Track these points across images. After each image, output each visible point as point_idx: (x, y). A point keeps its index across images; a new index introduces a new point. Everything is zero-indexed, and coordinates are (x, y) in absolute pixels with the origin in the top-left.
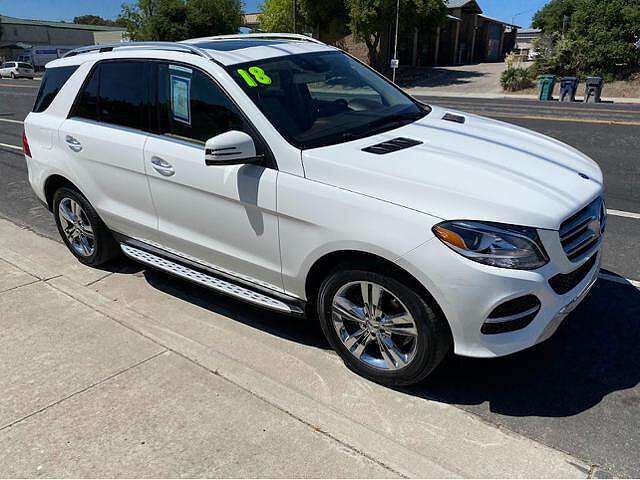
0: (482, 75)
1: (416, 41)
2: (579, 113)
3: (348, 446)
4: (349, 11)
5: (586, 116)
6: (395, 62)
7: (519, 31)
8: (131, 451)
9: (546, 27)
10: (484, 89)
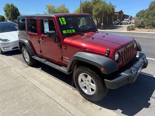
0: (122, 27)
1: (108, 20)
2: (143, 35)
3: (62, 107)
4: (92, 13)
5: (144, 36)
6: (102, 24)
7: (132, 17)
8: (14, 104)
9: (139, 16)
10: (123, 30)
